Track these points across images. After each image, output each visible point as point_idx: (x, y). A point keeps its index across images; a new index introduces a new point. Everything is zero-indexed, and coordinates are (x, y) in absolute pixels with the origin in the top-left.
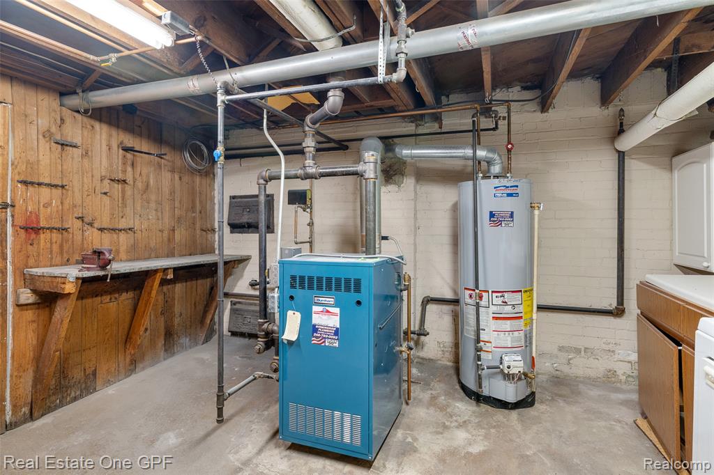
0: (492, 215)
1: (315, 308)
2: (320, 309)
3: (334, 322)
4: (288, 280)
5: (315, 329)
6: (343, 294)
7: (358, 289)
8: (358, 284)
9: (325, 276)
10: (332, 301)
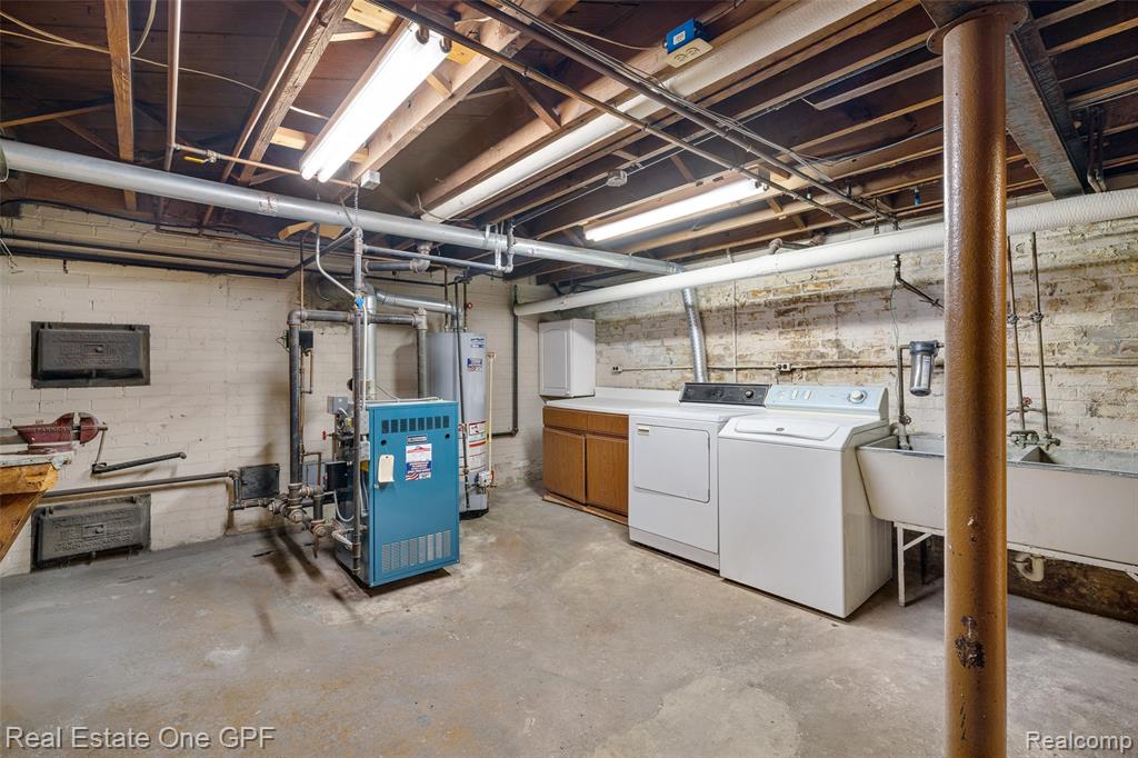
0: (469, 362)
1: (408, 448)
2: (414, 447)
3: (427, 456)
4: (379, 426)
5: (409, 467)
6: (434, 430)
7: (446, 425)
8: (446, 420)
9: (417, 417)
10: (424, 438)
